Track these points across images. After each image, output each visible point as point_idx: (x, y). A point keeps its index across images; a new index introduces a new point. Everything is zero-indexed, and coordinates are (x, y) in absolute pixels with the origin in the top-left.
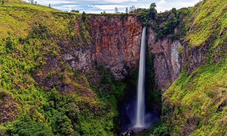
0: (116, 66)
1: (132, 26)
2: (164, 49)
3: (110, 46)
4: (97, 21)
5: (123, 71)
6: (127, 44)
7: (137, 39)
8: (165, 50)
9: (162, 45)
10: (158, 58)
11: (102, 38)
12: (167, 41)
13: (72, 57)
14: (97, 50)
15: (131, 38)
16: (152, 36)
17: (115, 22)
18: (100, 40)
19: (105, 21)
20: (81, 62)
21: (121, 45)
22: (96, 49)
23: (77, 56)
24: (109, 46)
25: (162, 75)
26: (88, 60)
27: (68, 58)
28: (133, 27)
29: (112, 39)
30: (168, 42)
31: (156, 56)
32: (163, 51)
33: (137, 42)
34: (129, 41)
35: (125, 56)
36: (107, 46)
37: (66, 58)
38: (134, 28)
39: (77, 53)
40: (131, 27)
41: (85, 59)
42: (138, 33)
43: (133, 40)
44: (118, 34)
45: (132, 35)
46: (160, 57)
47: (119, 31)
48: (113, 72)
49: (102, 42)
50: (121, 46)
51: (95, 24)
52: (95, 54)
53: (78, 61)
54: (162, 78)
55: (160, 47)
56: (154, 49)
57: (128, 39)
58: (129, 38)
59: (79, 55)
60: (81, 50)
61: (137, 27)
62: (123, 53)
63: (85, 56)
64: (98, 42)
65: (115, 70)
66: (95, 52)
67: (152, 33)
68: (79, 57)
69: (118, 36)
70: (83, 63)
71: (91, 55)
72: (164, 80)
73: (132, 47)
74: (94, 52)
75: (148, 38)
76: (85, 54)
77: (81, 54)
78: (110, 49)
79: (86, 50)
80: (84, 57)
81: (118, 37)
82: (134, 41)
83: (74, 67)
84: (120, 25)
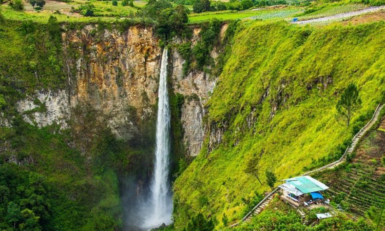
0: (116, 117)
1: (143, 45)
2: (197, 89)
3: (104, 81)
4: (78, 35)
5: (129, 125)
6: (136, 76)
7: (153, 67)
8: (200, 91)
9: (195, 82)
10: (189, 104)
11: (88, 67)
12: (203, 76)
13: (35, 106)
14: (80, 89)
15: (141, 66)
16: (179, 64)
17: (112, 36)
18: (85, 70)
19: (93, 35)
20: (51, 112)
21: (125, 78)
22: (77, 87)
23: (42, 103)
24: (102, 80)
25: (196, 132)
26: (65, 108)
27: (27, 108)
28: (145, 46)
29: (107, 69)
30: (205, 78)
31: (186, 101)
32: (196, 93)
33: (154, 73)
34: (139, 71)
35: (131, 98)
36: (99, 81)
37: (23, 108)
38: (147, 47)
39: (42, 97)
40: (141, 46)
41: (59, 107)
42: (154, 57)
43: (146, 69)
44: (118, 59)
45: (144, 60)
46: (192, 103)
47: (119, 53)
48: (111, 127)
49: (89, 74)
50: (124, 80)
51: (75, 41)
52: (76, 96)
53: (45, 111)
54: (195, 139)
55: (191, 85)
56: (183, 89)
57: (137, 68)
58: (139, 66)
59: (47, 100)
60: (50, 91)
61: (153, 47)
62: (128, 93)
63: (58, 103)
64: (81, 74)
65: (114, 124)
66: (76, 93)
67: (179, 59)
68: (48, 104)
69: (118, 62)
70: (54, 115)
71: (69, 99)
72: (199, 141)
73: (145, 81)
74: (74, 93)
75: (173, 68)
76: (57, 99)
77: (50, 100)
78: (105, 85)
79: (60, 91)
80: (55, 104)
81: (118, 65)
82: (147, 72)
83: (40, 123)
84: (120, 43)
